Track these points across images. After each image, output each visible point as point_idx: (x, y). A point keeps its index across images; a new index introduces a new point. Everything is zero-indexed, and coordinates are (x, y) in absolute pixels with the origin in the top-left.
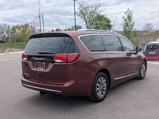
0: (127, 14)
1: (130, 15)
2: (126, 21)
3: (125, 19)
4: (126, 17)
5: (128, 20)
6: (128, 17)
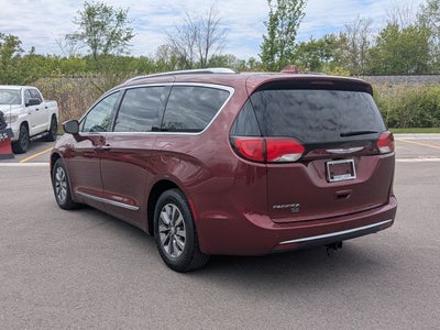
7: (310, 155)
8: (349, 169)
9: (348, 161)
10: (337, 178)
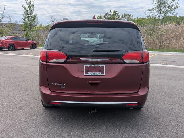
0: (28, 3)
1: (31, 5)
2: (26, 12)
3: (25, 8)
4: (27, 7)
5: (28, 10)
6: (29, 7)
7: (70, 60)
8: (101, 70)
9: (100, 65)
10: (89, 74)
